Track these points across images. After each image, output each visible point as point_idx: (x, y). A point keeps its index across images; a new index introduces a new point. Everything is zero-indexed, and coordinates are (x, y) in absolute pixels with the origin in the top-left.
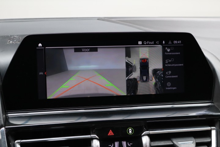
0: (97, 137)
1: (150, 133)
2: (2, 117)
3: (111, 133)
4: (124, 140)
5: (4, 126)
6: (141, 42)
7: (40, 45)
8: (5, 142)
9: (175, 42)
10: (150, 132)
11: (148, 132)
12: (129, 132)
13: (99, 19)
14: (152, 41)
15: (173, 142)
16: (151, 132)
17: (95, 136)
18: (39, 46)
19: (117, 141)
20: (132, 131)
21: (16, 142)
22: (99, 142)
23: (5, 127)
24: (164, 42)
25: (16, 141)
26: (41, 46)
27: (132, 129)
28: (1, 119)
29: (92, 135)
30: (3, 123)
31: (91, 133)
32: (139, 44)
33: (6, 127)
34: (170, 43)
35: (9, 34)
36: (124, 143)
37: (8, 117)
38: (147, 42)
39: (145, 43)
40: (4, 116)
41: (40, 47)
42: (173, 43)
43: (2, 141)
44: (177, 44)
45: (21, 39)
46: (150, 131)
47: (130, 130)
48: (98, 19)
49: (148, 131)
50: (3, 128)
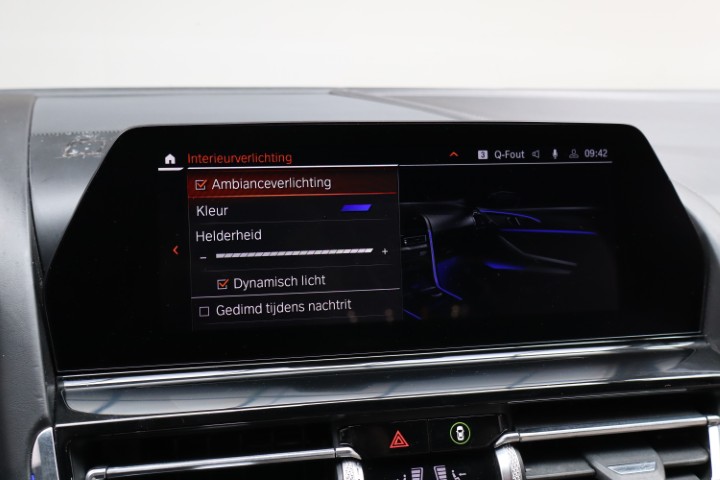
0: (355, 454)
1: (521, 438)
2: (44, 394)
3: (399, 441)
4: (439, 464)
5: (50, 421)
6: (486, 152)
7: (170, 158)
8: (54, 475)
9: (590, 153)
10: (522, 435)
11: (516, 434)
12: (455, 436)
13: (334, 92)
14: (519, 151)
15: (593, 467)
16: (526, 436)
17: (348, 452)
18: (167, 162)
19: (417, 466)
20: (466, 434)
21: (92, 476)
22: (361, 470)
23: (53, 426)
24: (555, 153)
25: (91, 473)
26: (173, 162)
27: (464, 427)
28: (40, 399)
29: (338, 449)
30: (46, 412)
31: (336, 440)
32: (480, 157)
33: (58, 426)
34: (574, 154)
35: (68, 130)
36: (441, 472)
37: (65, 393)
38: (503, 153)
39: (498, 154)
40: (52, 388)
41: (170, 165)
42: (582, 158)
43: (45, 474)
44: (594, 159)
45: (107, 145)
46: (520, 432)
47: (460, 431)
48: (331, 93)
49: (513, 431)
50: (49, 430)
